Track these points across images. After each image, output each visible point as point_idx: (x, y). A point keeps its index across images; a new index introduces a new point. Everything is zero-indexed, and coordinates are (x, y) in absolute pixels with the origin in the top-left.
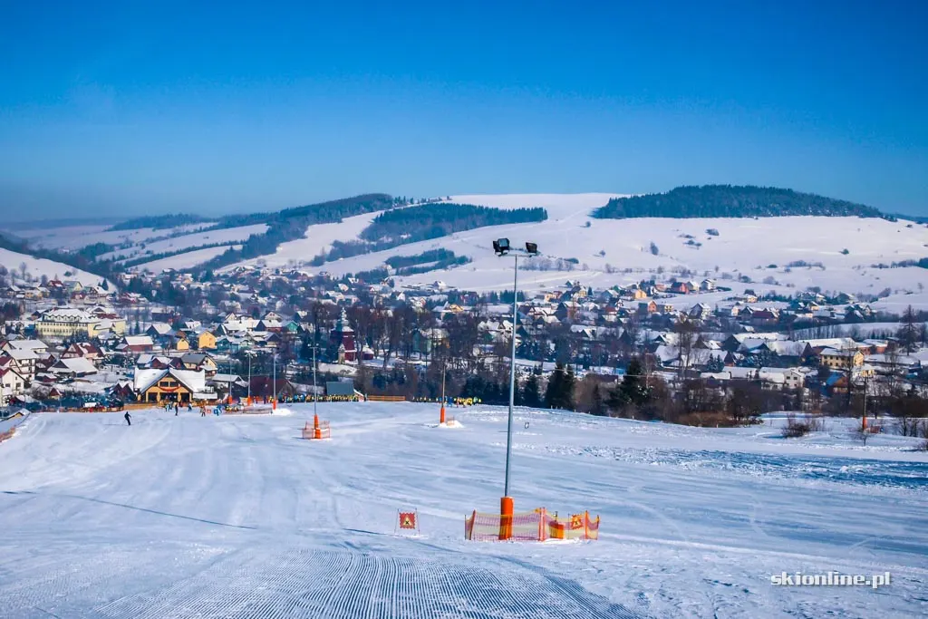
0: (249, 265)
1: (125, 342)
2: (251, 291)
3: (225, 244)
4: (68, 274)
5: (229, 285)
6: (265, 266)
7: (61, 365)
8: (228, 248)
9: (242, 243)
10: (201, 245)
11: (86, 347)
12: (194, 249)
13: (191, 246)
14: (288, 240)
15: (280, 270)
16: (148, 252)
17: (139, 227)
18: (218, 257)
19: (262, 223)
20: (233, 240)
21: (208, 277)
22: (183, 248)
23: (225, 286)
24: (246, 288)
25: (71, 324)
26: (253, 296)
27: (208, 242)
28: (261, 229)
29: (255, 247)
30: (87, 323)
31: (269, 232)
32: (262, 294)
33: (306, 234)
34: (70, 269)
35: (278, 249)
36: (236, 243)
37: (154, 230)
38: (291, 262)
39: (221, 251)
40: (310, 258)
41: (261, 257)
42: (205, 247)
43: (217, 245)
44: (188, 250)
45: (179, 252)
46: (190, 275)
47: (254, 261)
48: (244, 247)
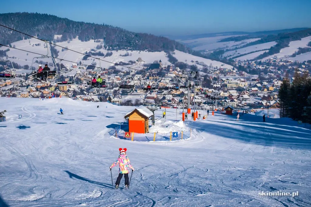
0: (271, 57)
2: (275, 69)
3: (263, 50)
4: (222, 65)
5: (268, 67)
6: (277, 58)
7: (242, 96)
8: (264, 52)
9: (268, 49)
10: (255, 51)
11: (246, 92)
12: (253, 52)
14: (283, 47)
15: (282, 59)
16: (238, 54)
17: (229, 41)
18: (261, 55)
19: (274, 41)
20: (265, 49)
21: (260, 63)
23: (267, 67)
24: (273, 67)
25: (236, 84)
26: (276, 70)
27: (257, 50)
28: (273, 44)
29: (273, 51)
31: (276, 46)
32: (279, 70)
33: (289, 45)
34: (222, 63)
35: (280, 51)
36: (266, 50)
38: (285, 56)
39: (262, 53)
40: (291, 54)
41: (275, 55)
42: (256, 51)
43: (260, 51)
44: (251, 53)
45: (248, 54)
46: (253, 62)
47: (273, 56)
48: (269, 51)
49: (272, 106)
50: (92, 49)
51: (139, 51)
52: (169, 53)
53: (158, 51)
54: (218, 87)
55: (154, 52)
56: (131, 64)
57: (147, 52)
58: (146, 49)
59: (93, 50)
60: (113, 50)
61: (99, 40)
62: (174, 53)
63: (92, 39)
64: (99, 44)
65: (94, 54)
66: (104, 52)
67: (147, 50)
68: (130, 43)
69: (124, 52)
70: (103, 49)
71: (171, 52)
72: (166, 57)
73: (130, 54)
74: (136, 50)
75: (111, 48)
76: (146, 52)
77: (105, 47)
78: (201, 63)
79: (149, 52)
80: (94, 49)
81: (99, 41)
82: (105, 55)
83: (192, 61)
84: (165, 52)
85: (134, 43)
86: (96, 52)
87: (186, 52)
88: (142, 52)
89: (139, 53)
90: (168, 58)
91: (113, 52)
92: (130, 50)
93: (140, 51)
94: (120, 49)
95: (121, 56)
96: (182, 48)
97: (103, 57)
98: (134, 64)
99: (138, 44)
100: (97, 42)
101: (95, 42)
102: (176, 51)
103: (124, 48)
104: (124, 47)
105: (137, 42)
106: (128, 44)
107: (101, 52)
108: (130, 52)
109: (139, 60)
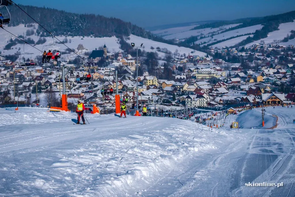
0: (257, 43)
1: (230, 80)
2: (263, 55)
3: (246, 35)
4: (192, 52)
5: (254, 53)
6: (264, 43)
7: (216, 90)
8: (248, 36)
9: (253, 34)
10: (236, 36)
11: (222, 83)
12: (234, 37)
13: (232, 36)
14: (271, 31)
15: (271, 45)
16: (215, 40)
17: (205, 28)
18: (244, 41)
19: (259, 24)
20: (249, 33)
21: (243, 50)
22: (229, 37)
23: (252, 53)
24: (261, 54)
25: (208, 74)
26: (264, 57)
27: (239, 34)
28: (259, 27)
29: (259, 35)
30: (214, 73)
31: (263, 28)
32: (268, 56)
33: (279, 28)
34: (193, 50)
35: (268, 35)
36: (250, 34)
37: (211, 29)
38: (275, 41)
39: (245, 38)
40: (282, 38)
41: (262, 39)
42: (238, 36)
43: (242, 35)
44: (231, 38)
45: (227, 39)
46: (234, 49)
47: (259, 41)
48: (254, 36)
49: (266, 102)
50: (20, 35)
51: (82, 37)
52: (122, 38)
53: (108, 36)
54: (182, 78)
55: (102, 38)
56: (69, 53)
57: (93, 38)
58: (92, 34)
59: (21, 37)
60: (48, 36)
61: (31, 24)
62: (129, 39)
63: (23, 23)
64: (30, 29)
65: (21, 42)
66: (35, 38)
67: (93, 36)
68: (70, 26)
69: (61, 38)
70: (36, 35)
71: (124, 38)
72: (117, 43)
73: (68, 40)
74: (79, 35)
75: (45, 33)
76: (91, 37)
77: (38, 33)
78: (163, 49)
79: (95, 37)
80: (22, 35)
81: (32, 26)
82: (35, 43)
83: (152, 48)
84: (117, 37)
85: (75, 27)
86: (25, 39)
87: (144, 37)
88: (86, 37)
89: (82, 39)
90: (120, 45)
91: (48, 38)
92: (70, 35)
93: (84, 37)
94: (58, 35)
95: (57, 44)
96: (140, 33)
97: (33, 45)
98: (72, 53)
99: (81, 28)
100: (28, 27)
101: (25, 26)
102: (132, 36)
103: (63, 34)
104: (63, 32)
105: (80, 25)
106: (69, 28)
107: (31, 40)
108: (69, 38)
109: (80, 47)
